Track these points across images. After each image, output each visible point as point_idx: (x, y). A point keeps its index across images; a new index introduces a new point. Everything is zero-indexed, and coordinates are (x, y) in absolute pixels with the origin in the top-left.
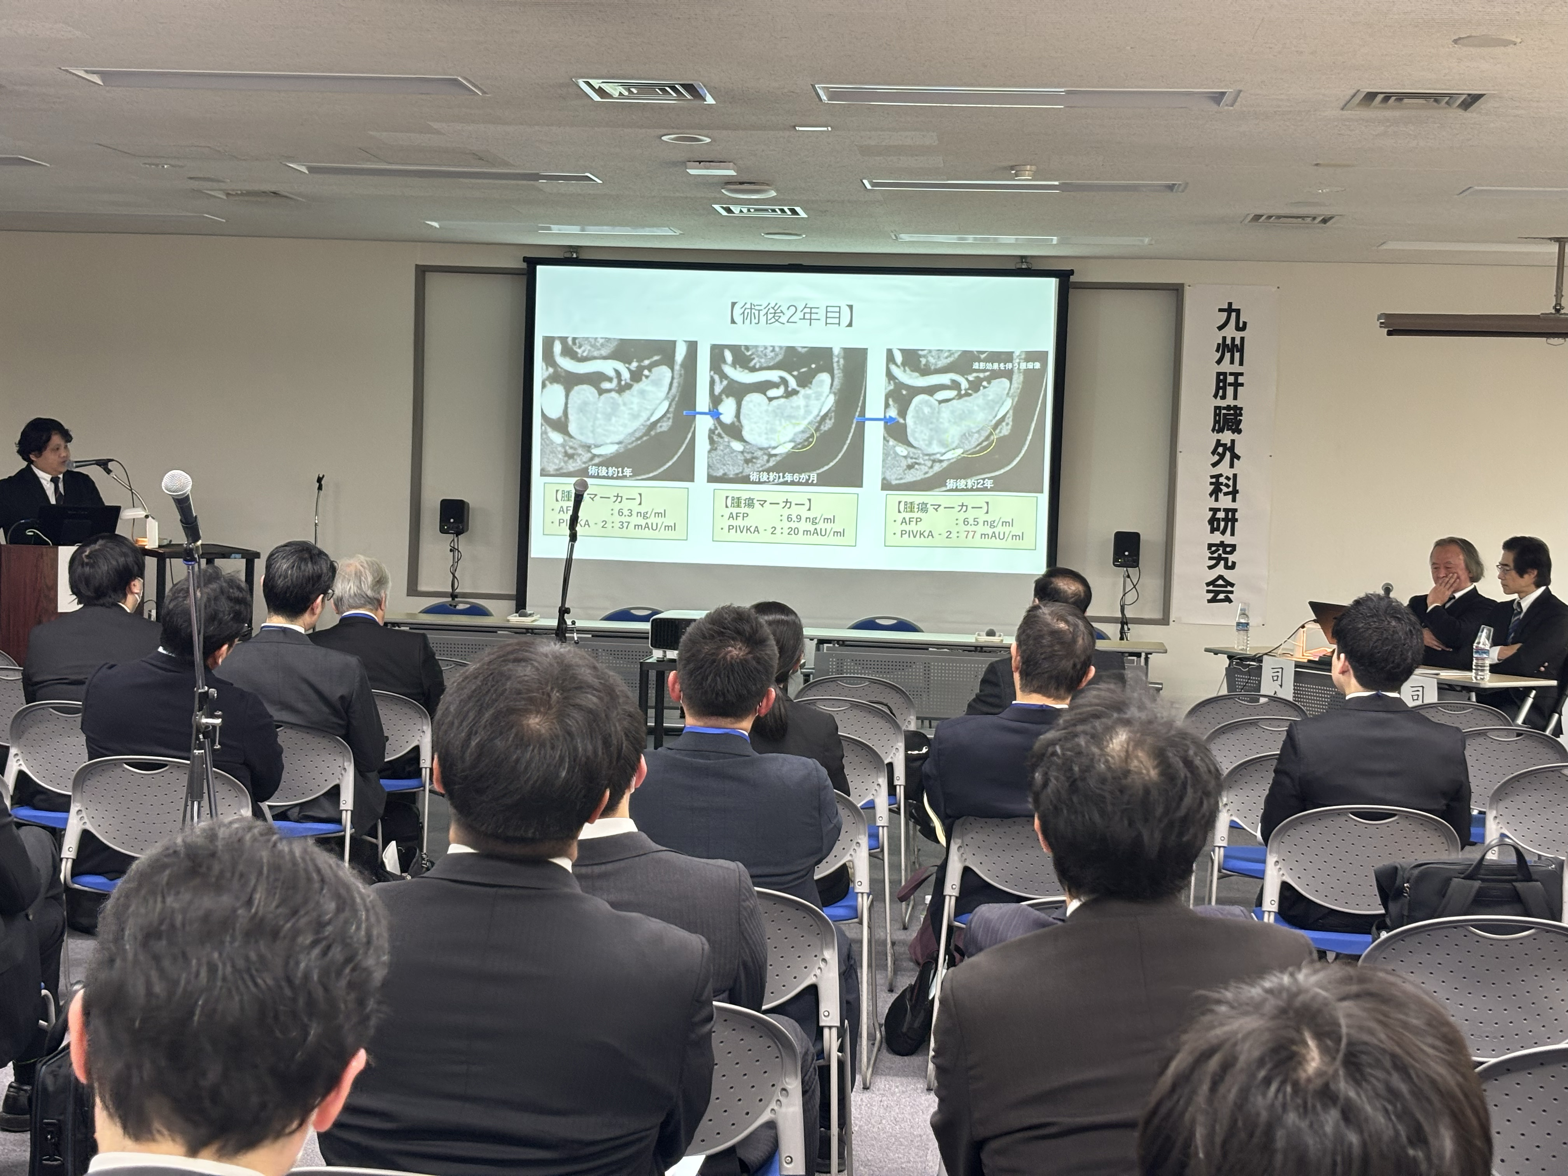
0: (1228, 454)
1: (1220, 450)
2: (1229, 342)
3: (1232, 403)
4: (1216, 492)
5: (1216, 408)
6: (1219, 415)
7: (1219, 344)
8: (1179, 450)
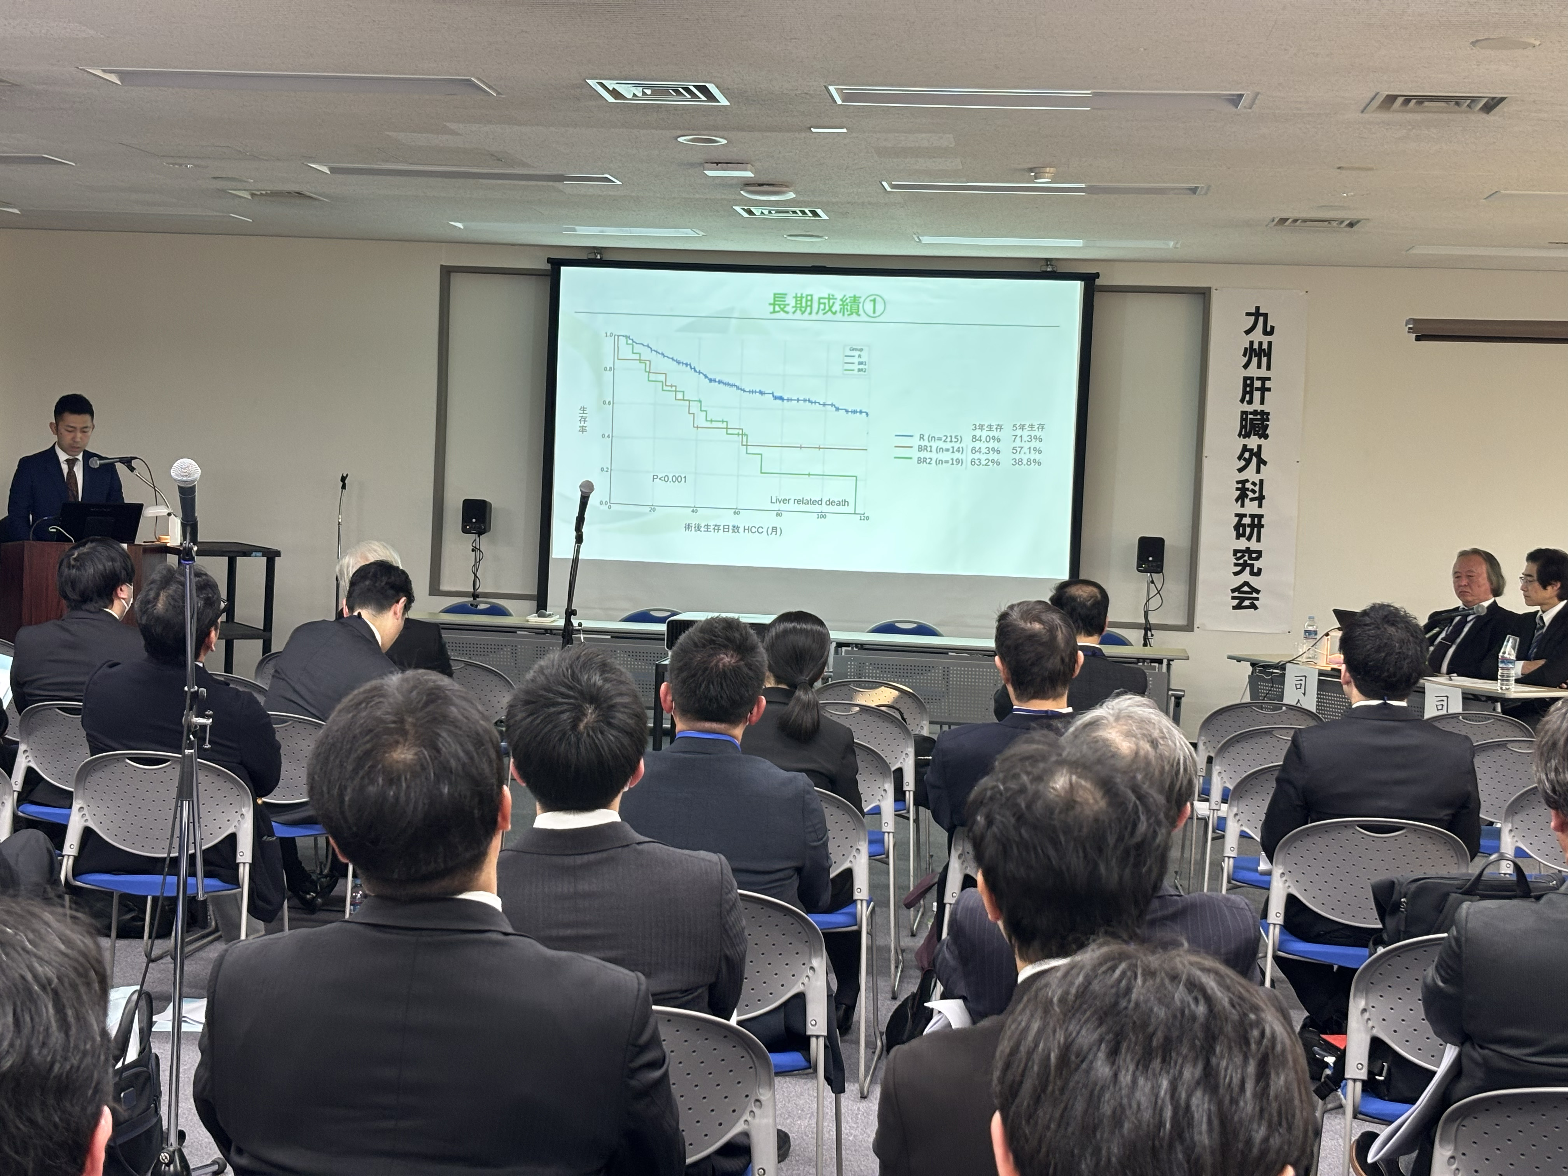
0: (1254, 460)
1: (1247, 455)
2: (1256, 346)
3: (1259, 408)
4: (1242, 498)
5: (1243, 413)
6: (1246, 420)
7: (1246, 349)
8: (1204, 455)
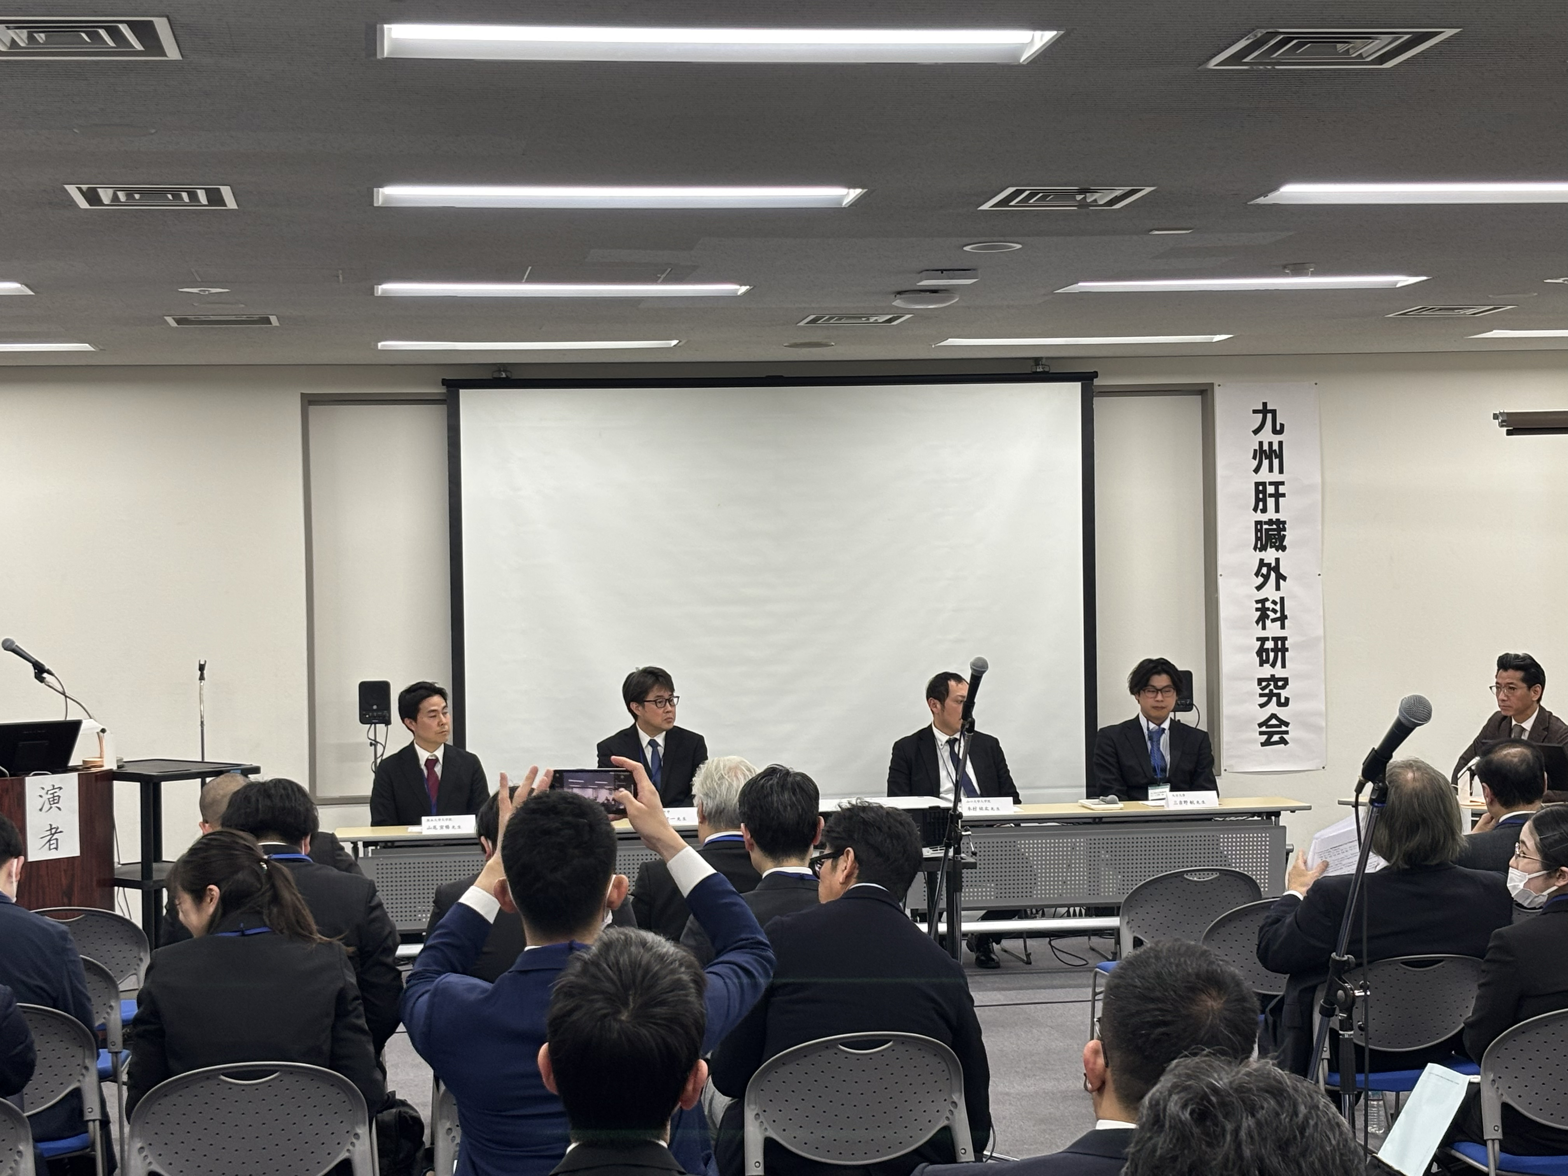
0: (1273, 575)
1: (1264, 570)
2: (1266, 447)
3: (1274, 517)
4: (1262, 619)
5: (1257, 523)
6: (1261, 530)
7: (1255, 451)
8: (1219, 573)
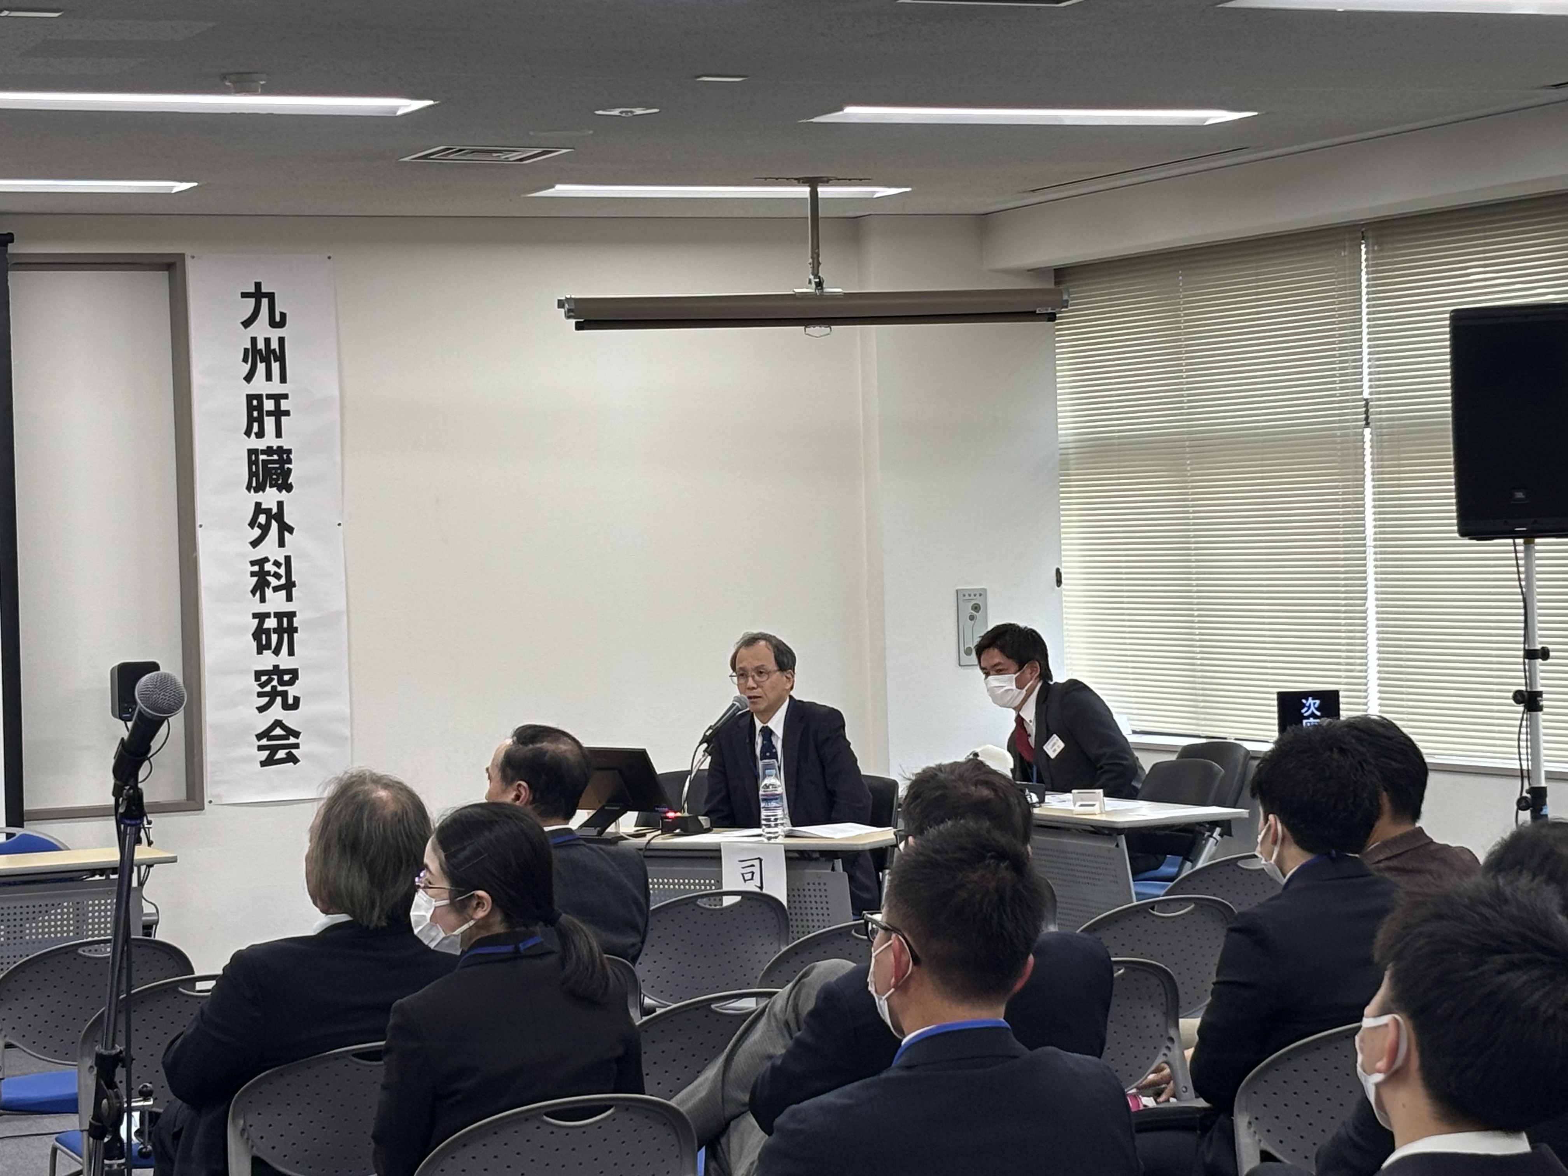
0: (274, 525)
1: (262, 519)
2: (261, 345)
3: (275, 443)
4: (260, 587)
5: (252, 452)
6: (256, 462)
7: (246, 350)
8: (198, 523)
